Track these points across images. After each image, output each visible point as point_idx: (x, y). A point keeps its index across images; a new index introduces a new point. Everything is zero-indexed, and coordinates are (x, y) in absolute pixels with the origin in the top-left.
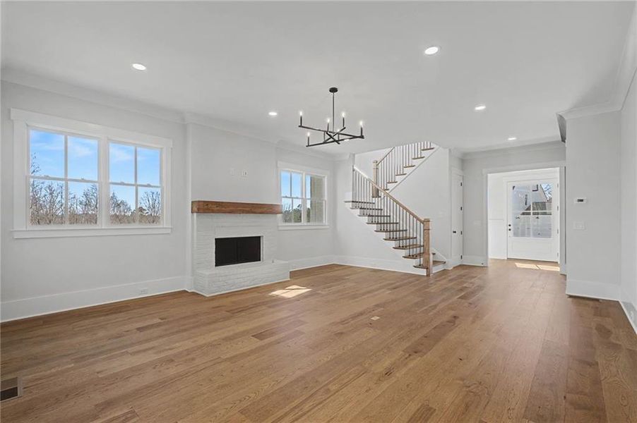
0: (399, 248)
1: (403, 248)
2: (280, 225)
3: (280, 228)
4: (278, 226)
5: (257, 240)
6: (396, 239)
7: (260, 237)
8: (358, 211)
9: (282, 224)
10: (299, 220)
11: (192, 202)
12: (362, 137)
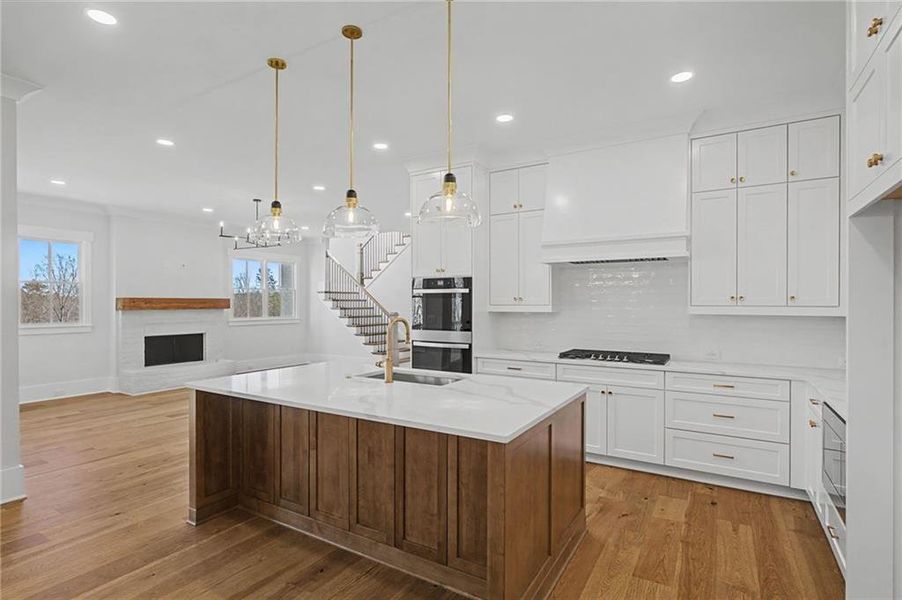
0: (370, 343)
1: (375, 343)
2: (231, 320)
3: (230, 324)
4: (228, 322)
5: (198, 339)
6: (366, 335)
7: (202, 335)
8: (330, 304)
9: (232, 318)
10: (257, 312)
11: (117, 299)
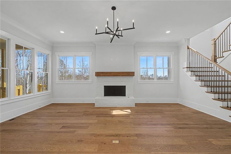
3: (139, 83)
8: (190, 73)
11: (95, 72)
12: (134, 28)
